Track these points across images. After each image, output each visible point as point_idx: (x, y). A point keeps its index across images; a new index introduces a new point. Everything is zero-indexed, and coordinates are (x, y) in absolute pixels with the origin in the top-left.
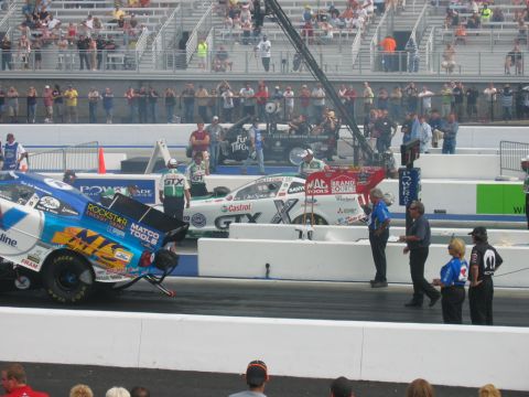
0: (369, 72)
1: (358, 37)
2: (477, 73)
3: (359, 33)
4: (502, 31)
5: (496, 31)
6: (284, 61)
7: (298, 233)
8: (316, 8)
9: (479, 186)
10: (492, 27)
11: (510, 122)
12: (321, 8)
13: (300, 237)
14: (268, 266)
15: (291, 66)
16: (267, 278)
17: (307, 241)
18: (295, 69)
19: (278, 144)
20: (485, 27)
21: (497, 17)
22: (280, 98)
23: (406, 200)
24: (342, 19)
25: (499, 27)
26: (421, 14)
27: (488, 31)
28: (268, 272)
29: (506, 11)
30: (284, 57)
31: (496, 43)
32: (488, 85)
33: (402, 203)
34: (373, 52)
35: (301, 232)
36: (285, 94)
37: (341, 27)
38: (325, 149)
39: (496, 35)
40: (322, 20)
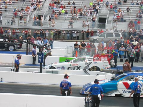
0: (31, 26)
1: (29, 17)
2: (60, 27)
3: (29, 15)
4: (67, 16)
5: (66, 16)
6: (8, 22)
7: (10, 70)
8: (17, 8)
9: (60, 58)
10: (65, 15)
11: (69, 41)
12: (19, 8)
13: (11, 71)
14: (2, 78)
15: (10, 24)
16: (2, 82)
17: (13, 72)
18: (11, 24)
19: (6, 45)
20: (63, 15)
21: (66, 12)
22: (7, 32)
23: (40, 61)
24: (24, 11)
25: (67, 15)
26: (46, 11)
27: (64, 16)
28: (2, 80)
29: (69, 11)
30: (8, 21)
31: (66, 19)
32: (63, 31)
33: (39, 62)
34: (33, 21)
35: (11, 69)
36: (8, 31)
37: (24, 13)
38: (19, 46)
39: (66, 17)
40: (19, 11)
